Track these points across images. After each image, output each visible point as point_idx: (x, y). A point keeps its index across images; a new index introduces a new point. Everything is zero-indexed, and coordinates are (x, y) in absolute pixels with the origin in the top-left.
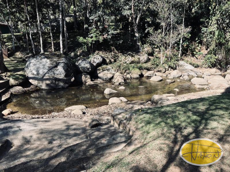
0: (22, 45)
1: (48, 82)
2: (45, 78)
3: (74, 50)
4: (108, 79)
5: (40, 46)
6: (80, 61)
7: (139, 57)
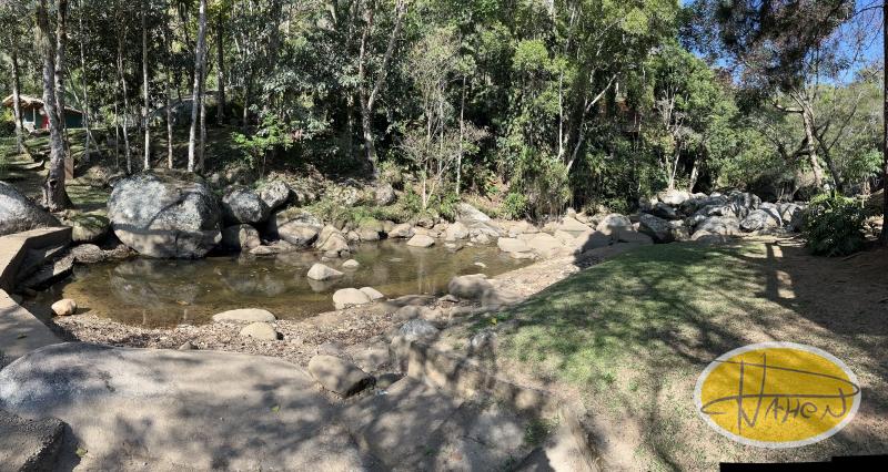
0: (104, 152)
1: (159, 239)
2: (152, 227)
3: (219, 169)
4: (302, 242)
5: (144, 154)
6: (235, 194)
7: (373, 189)
